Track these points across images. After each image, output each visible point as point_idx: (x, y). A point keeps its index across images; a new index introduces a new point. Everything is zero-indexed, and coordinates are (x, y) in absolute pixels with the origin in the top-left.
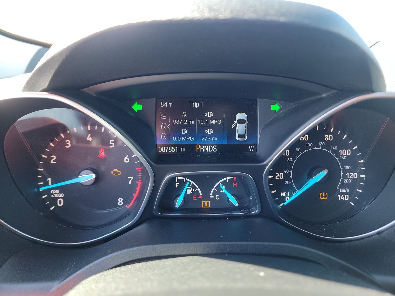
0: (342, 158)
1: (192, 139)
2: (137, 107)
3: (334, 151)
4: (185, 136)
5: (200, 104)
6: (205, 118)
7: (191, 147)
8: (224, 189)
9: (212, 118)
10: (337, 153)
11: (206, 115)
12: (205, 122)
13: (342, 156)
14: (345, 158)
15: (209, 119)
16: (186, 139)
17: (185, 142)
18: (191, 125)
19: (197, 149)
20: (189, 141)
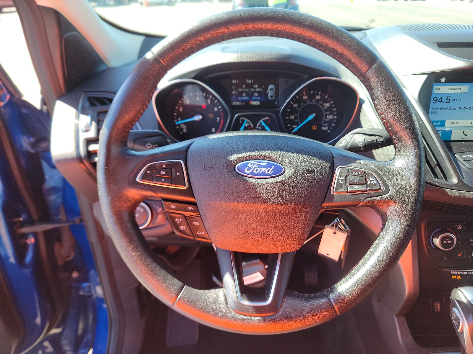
0: (325, 108)
1: (248, 98)
3: (320, 104)
4: (244, 97)
5: (252, 81)
6: (254, 88)
7: (247, 102)
8: (263, 124)
9: (257, 88)
10: (323, 106)
11: (255, 86)
12: (254, 90)
13: (325, 107)
16: (244, 98)
17: (245, 100)
18: (247, 91)
19: (250, 103)
20: (246, 99)
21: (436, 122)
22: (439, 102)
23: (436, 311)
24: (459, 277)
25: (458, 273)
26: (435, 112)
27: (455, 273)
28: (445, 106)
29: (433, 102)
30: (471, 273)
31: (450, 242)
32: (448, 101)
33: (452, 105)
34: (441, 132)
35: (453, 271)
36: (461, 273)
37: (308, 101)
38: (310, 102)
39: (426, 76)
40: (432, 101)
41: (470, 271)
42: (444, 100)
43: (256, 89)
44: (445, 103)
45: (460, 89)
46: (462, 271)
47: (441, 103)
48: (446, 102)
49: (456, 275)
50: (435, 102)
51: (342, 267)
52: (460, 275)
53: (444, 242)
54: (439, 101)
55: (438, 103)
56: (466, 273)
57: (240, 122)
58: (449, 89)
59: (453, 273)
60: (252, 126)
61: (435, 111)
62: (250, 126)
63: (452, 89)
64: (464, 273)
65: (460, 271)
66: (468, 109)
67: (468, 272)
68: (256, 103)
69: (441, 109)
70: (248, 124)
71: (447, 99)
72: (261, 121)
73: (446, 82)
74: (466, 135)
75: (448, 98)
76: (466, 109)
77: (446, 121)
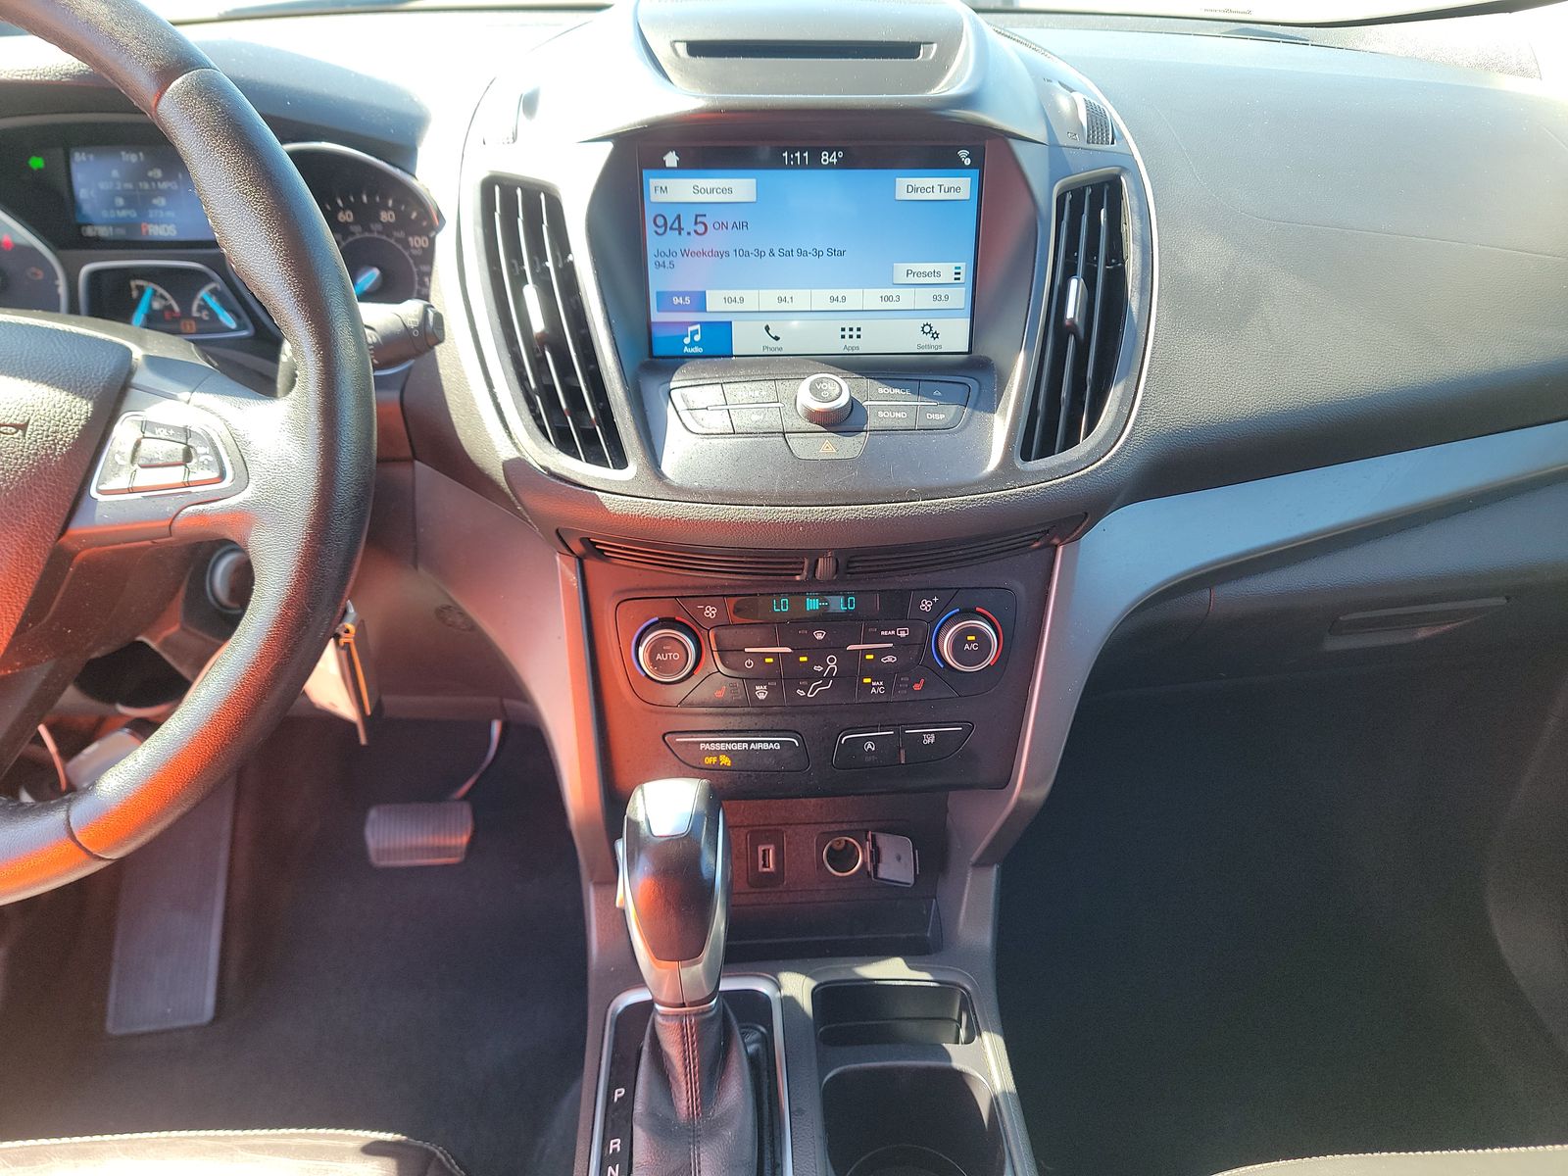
0: (414, 252)
1: (133, 214)
2: (37, 163)
3: (398, 240)
4: (121, 208)
5: (139, 156)
6: (151, 180)
7: (132, 225)
8: (213, 303)
9: (161, 180)
10: (407, 246)
11: (150, 174)
12: (151, 185)
13: (415, 248)
14: (418, 252)
15: (156, 181)
16: (123, 214)
17: (123, 218)
18: (128, 190)
19: (144, 230)
20: (128, 216)
21: (679, 294)
22: (674, 232)
23: (761, 869)
24: (725, 760)
25: (722, 747)
26: (667, 264)
27: (713, 747)
28: (696, 243)
29: (656, 232)
30: (759, 746)
31: (676, 656)
32: (700, 229)
33: (714, 240)
34: (698, 327)
35: (706, 742)
36: (730, 747)
37: (357, 229)
38: (363, 232)
39: (609, 146)
40: (650, 228)
41: (755, 742)
42: (688, 224)
43: (159, 184)
44: (693, 233)
45: (730, 191)
46: (733, 742)
47: (680, 234)
48: (695, 231)
49: (717, 753)
50: (661, 231)
51: (363, 740)
52: (727, 752)
53: (659, 657)
54: (671, 228)
55: (672, 235)
56: (745, 746)
57: (135, 294)
58: (697, 190)
59: (707, 746)
60: (176, 308)
61: (667, 260)
62: (170, 308)
63: (706, 191)
64: (738, 747)
65: (729, 742)
66: (767, 254)
67: (749, 743)
68: (166, 229)
69: (685, 253)
70: (163, 302)
71: (696, 223)
72: (204, 293)
73: (681, 166)
74: (777, 338)
75: (699, 219)
76: (760, 254)
77: (707, 292)
